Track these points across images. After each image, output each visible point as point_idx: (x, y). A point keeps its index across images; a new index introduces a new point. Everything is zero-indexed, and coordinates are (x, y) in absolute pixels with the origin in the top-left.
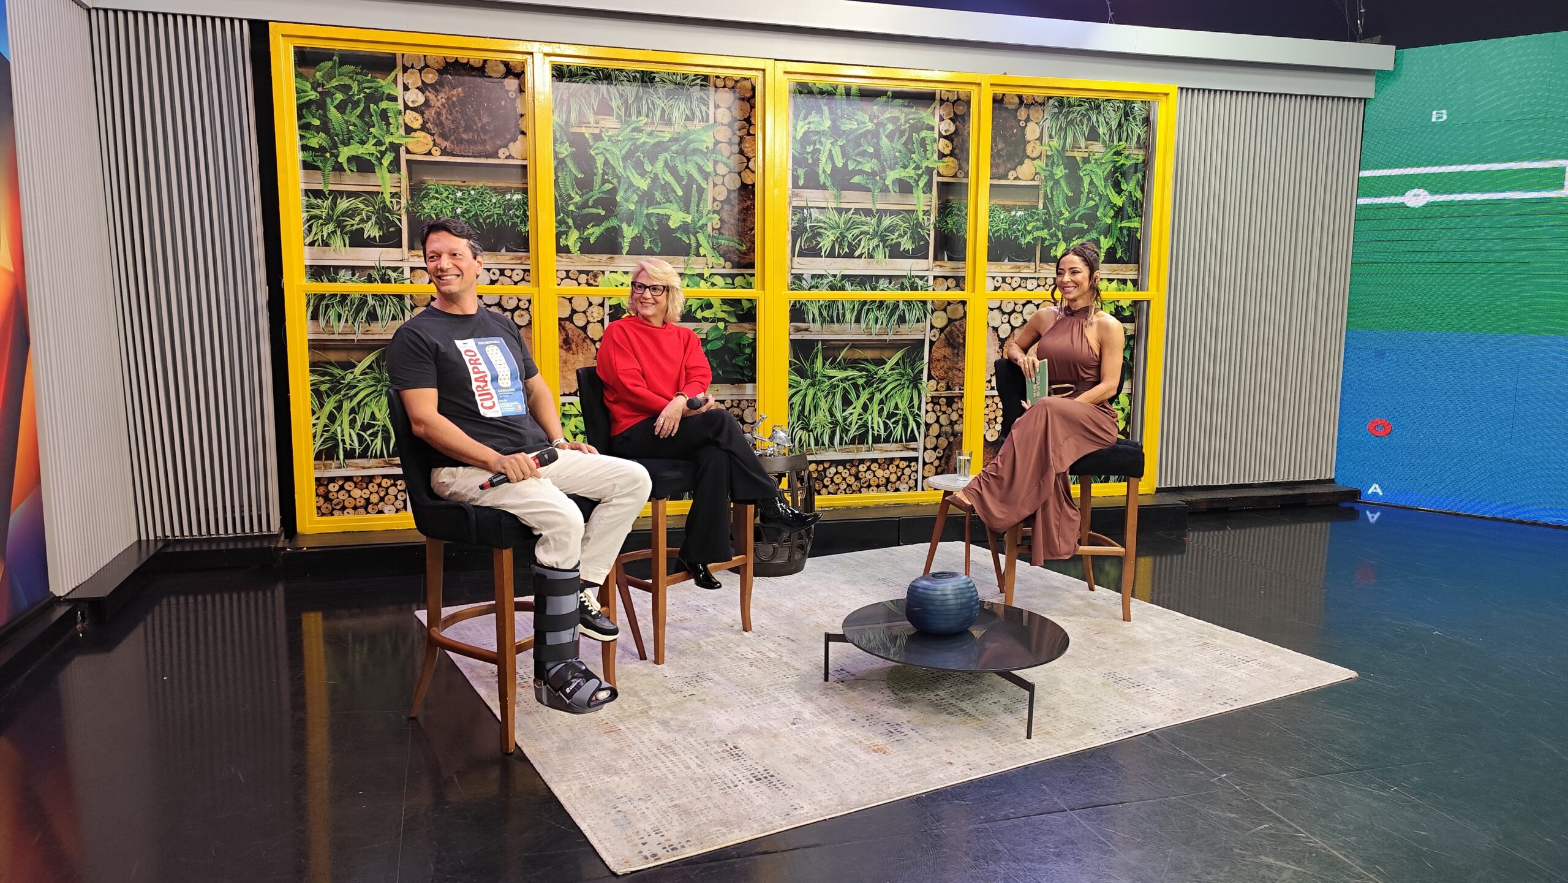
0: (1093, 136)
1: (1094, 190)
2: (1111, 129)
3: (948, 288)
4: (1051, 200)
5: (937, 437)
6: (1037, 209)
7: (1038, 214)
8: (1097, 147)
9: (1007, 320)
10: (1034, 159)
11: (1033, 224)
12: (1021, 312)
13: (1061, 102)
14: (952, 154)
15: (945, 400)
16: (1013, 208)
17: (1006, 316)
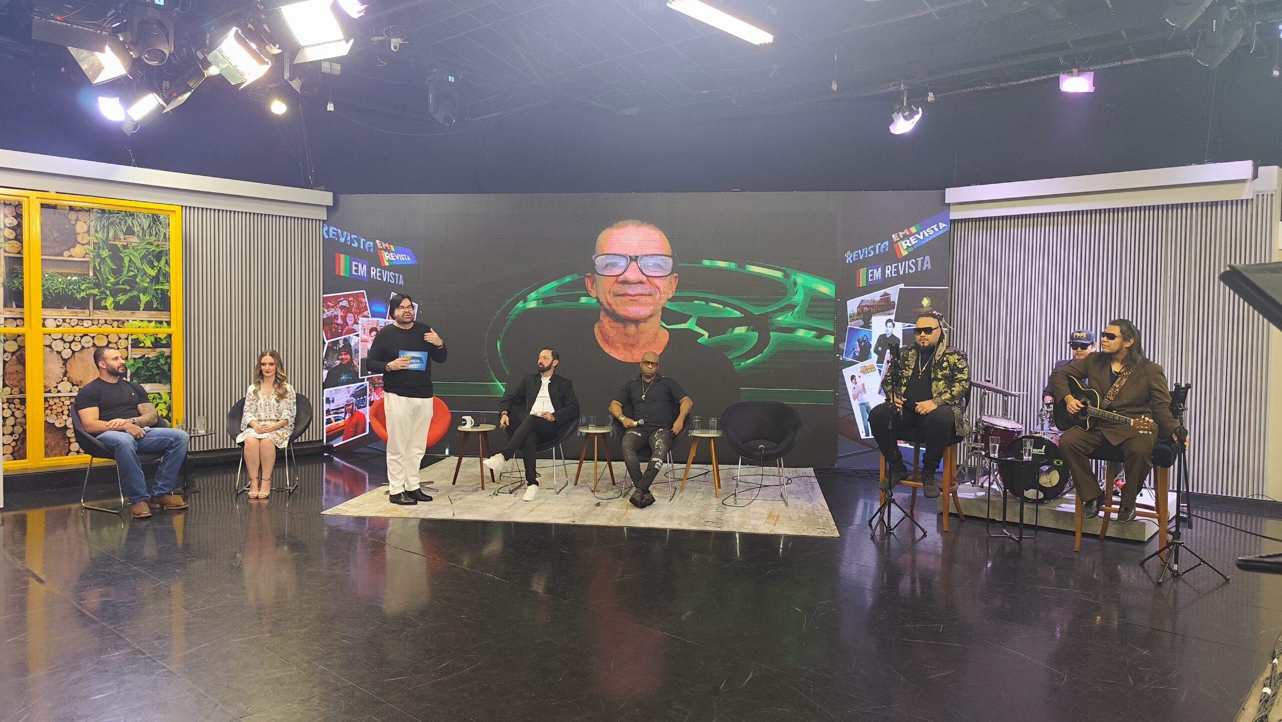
1: (133, 265)
2: (143, 229)
3: (17, 326)
4: (99, 271)
5: (13, 426)
6: (89, 276)
7: (89, 279)
8: (134, 240)
9: (68, 347)
10: (84, 245)
11: (86, 285)
12: (80, 342)
13: (103, 211)
14: (16, 239)
15: (18, 401)
16: (69, 274)
17: (68, 344)
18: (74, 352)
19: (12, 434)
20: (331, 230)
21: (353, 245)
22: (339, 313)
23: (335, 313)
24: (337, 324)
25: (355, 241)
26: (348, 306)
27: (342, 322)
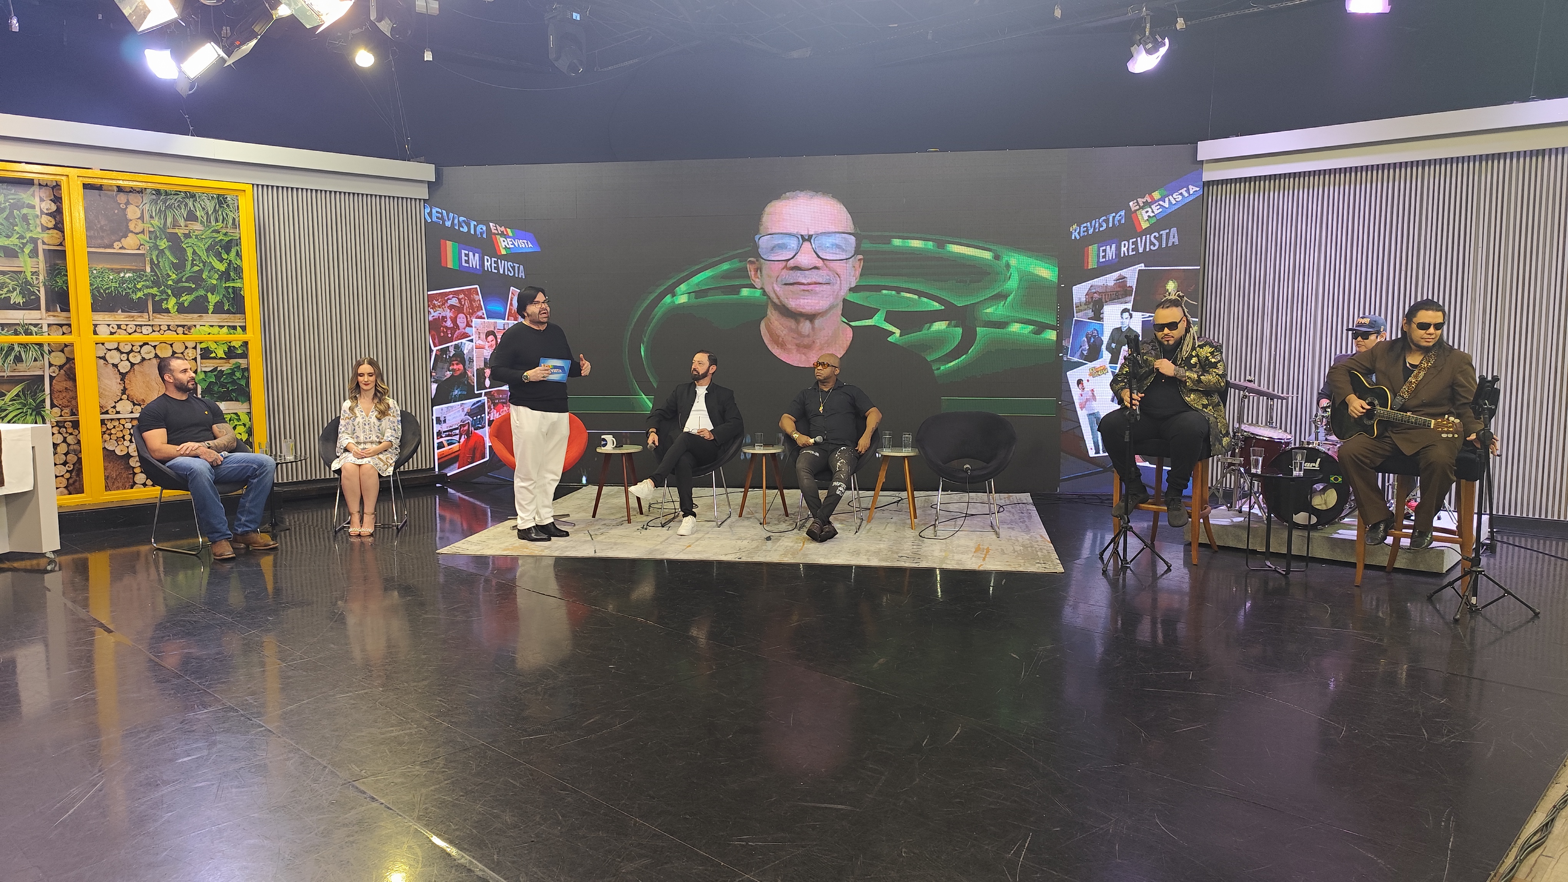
0: (191, 217)
1: (197, 258)
2: (207, 213)
3: (64, 334)
4: (158, 265)
5: (66, 454)
6: (145, 272)
7: (146, 276)
8: (197, 226)
9: (126, 358)
10: (137, 234)
11: (142, 283)
12: (139, 352)
13: (158, 192)
14: (55, 227)
15: (70, 424)
16: (122, 270)
17: (125, 355)
18: (132, 365)
19: (65, 464)
20: (434, 211)
21: (461, 229)
22: (448, 314)
23: (443, 314)
24: (446, 327)
25: (463, 225)
26: (458, 305)
27: (452, 325)
